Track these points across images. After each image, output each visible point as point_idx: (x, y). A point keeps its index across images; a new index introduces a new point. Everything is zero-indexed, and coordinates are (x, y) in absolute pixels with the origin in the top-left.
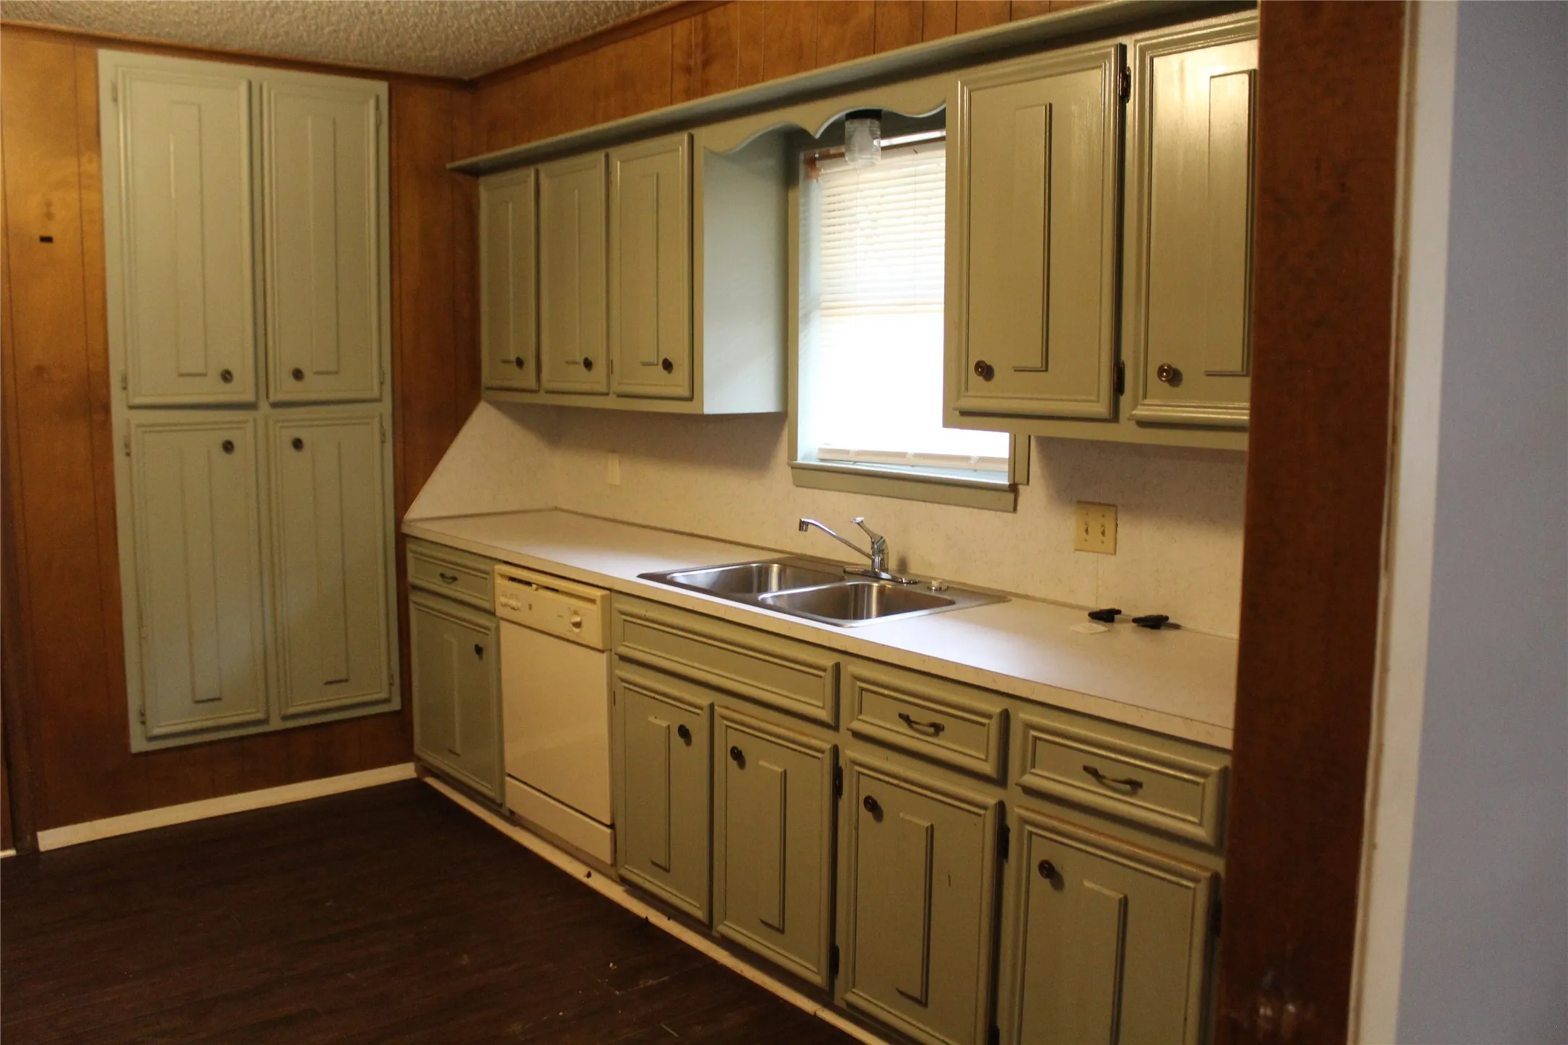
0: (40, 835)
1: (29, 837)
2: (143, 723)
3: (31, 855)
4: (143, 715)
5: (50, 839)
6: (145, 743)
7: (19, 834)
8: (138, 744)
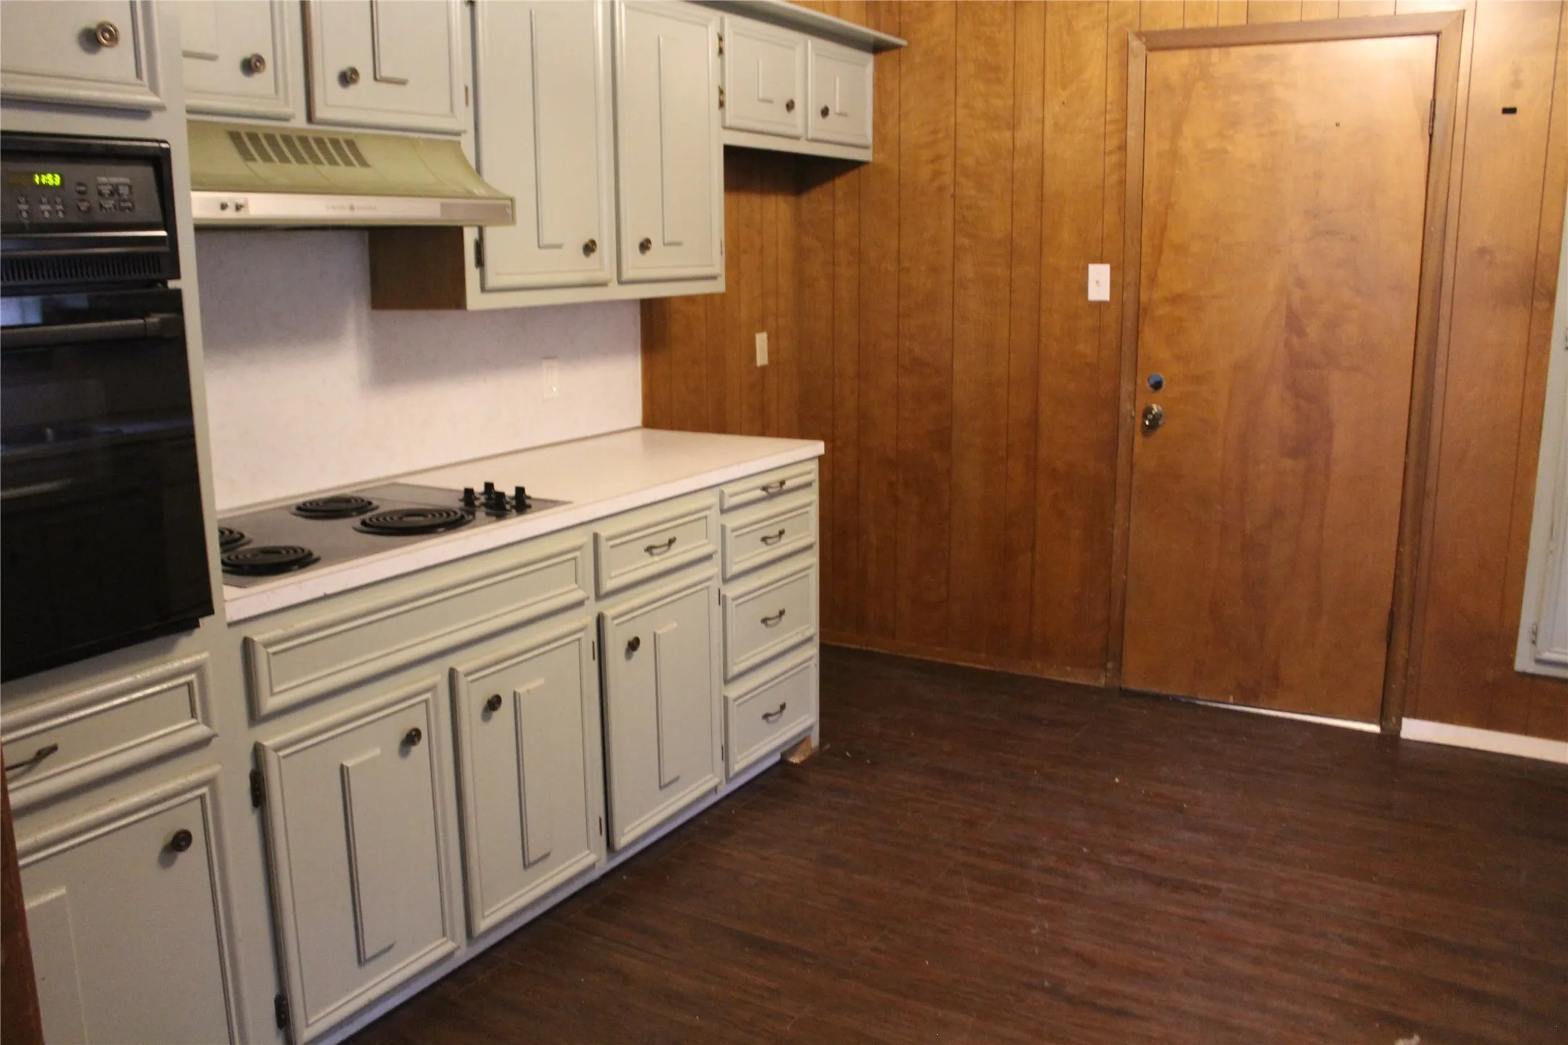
0: (1405, 721)
1: (1394, 720)
2: (1534, 642)
3: (1391, 738)
4: (1535, 633)
5: (1415, 729)
6: (1533, 664)
7: (1387, 713)
8: (1524, 663)
